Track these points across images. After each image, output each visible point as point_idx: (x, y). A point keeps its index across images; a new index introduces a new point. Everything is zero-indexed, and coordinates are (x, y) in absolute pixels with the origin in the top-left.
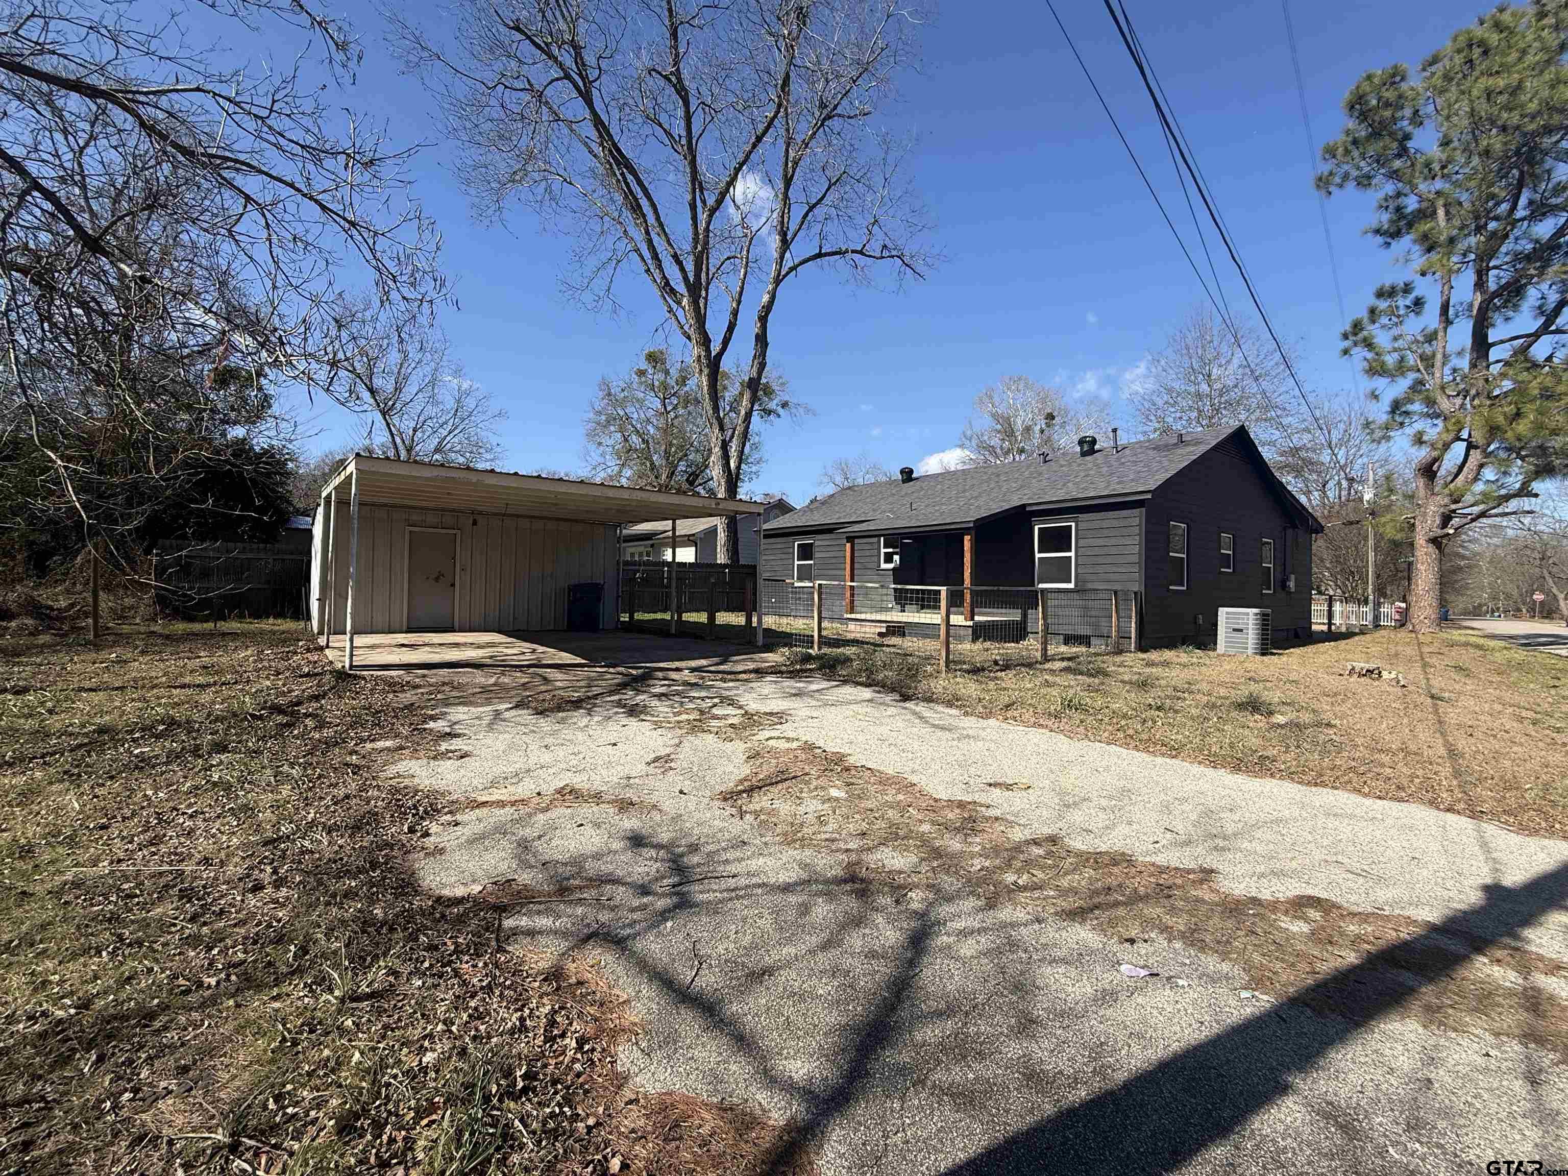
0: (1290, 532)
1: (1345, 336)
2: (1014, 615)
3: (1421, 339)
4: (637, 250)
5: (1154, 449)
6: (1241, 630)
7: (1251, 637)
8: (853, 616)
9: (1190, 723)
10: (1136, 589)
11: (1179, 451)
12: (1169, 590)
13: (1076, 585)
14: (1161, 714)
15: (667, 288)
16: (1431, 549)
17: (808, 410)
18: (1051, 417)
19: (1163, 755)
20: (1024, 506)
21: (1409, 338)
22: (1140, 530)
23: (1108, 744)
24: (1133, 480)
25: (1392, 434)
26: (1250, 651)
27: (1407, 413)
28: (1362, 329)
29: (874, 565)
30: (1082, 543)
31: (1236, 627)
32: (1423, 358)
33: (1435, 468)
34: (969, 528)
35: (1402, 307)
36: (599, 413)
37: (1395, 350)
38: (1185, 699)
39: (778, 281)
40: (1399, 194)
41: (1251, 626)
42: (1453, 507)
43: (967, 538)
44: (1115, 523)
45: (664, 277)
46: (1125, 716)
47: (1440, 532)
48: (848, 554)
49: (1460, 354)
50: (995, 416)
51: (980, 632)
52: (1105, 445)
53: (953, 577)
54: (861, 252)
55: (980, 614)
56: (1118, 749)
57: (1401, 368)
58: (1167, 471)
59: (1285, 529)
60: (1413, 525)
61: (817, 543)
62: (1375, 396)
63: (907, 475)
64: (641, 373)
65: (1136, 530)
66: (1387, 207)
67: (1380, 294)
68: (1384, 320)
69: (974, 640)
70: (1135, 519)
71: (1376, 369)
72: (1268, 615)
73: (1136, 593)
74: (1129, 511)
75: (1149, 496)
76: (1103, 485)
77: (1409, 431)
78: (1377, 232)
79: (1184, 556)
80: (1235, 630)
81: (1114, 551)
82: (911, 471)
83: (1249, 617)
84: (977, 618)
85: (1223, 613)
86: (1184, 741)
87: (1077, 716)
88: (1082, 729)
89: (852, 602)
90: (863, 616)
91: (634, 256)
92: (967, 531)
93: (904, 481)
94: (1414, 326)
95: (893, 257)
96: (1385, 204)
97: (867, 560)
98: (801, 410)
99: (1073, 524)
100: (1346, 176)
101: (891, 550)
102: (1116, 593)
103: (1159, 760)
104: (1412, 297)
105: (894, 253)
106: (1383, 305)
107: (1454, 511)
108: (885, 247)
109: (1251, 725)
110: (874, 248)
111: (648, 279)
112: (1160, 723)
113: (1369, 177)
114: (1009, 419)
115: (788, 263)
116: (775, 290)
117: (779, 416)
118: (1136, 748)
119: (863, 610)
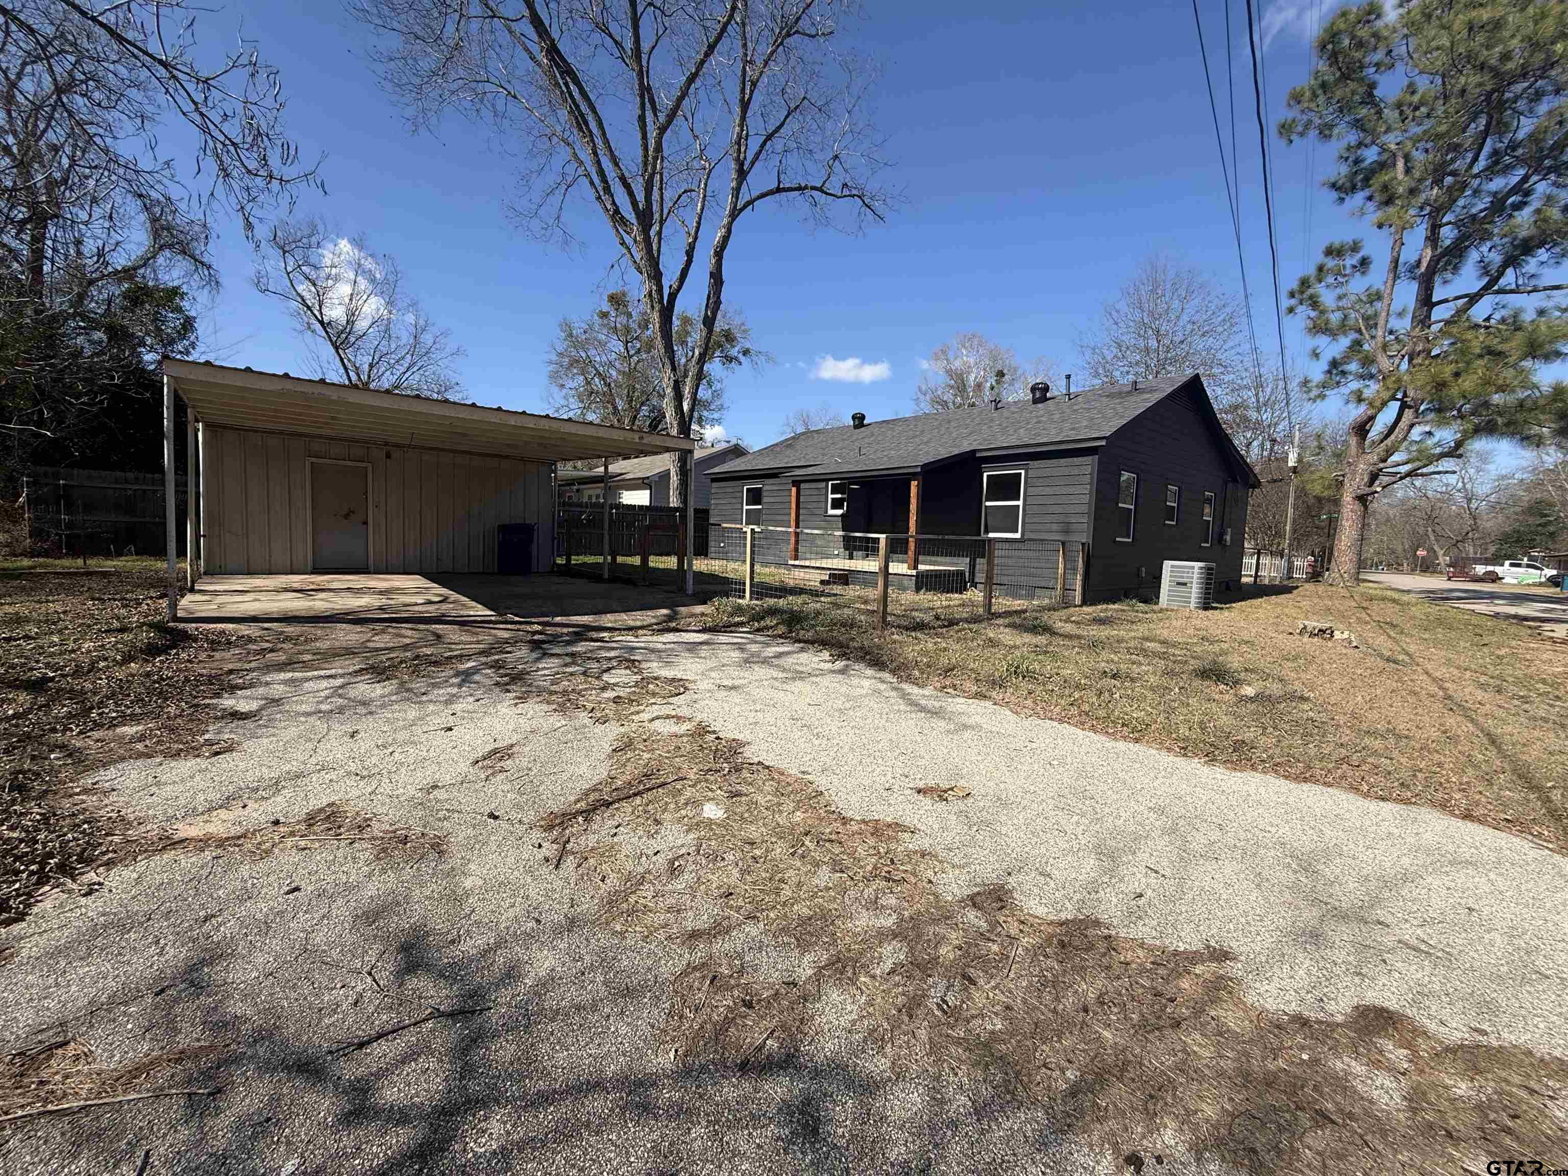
0: (1230, 485)
1: (1292, 295)
2: (961, 564)
3: (1364, 299)
4: (588, 175)
5: (1108, 396)
6: (1185, 584)
7: (1195, 591)
8: (797, 563)
9: (1149, 694)
10: (1084, 541)
11: (1133, 399)
12: (1115, 541)
13: (1023, 534)
14: (1118, 684)
15: (616, 216)
16: (1358, 506)
17: (769, 358)
18: (1001, 374)
19: (1124, 738)
20: (974, 452)
21: (1353, 298)
22: (1092, 478)
23: (1061, 721)
24: (1086, 427)
25: (1327, 393)
26: (1193, 605)
27: (1344, 373)
28: (1309, 287)
29: (822, 512)
30: (1031, 491)
31: (1181, 580)
32: (1366, 319)
33: (1367, 427)
34: (914, 474)
35: (1348, 266)
36: (560, 355)
37: (1339, 309)
38: (1140, 664)
39: (735, 214)
40: (1360, 145)
41: (1195, 581)
42: (1382, 465)
43: (914, 484)
44: (1066, 471)
45: (614, 203)
46: (1078, 687)
47: (1368, 490)
48: (794, 500)
49: (1400, 315)
50: (949, 372)
51: (924, 582)
52: (1056, 393)
53: (896, 524)
54: (820, 189)
55: (923, 563)
56: (1072, 729)
57: (1343, 328)
58: (1122, 417)
59: (1226, 483)
60: (1342, 482)
61: (766, 488)
62: (1316, 355)
63: (859, 420)
64: (604, 315)
65: (1087, 479)
66: (1347, 159)
67: (1330, 252)
68: (1330, 280)
69: (918, 589)
70: (1087, 466)
71: (1320, 328)
72: (1212, 569)
73: (1083, 544)
74: (1080, 459)
75: (1103, 443)
76: (1053, 432)
77: (1345, 390)
78: (1334, 186)
79: (1132, 507)
80: (1178, 584)
81: (1064, 500)
82: (863, 417)
83: (1194, 570)
84: (921, 567)
85: (1168, 566)
86: (1148, 720)
87: (1025, 686)
88: (1029, 702)
89: (796, 550)
90: (807, 563)
91: (586, 181)
92: (914, 476)
93: (856, 427)
94: (1358, 285)
95: (853, 196)
96: (1345, 155)
97: (815, 505)
98: (763, 358)
99: (1023, 472)
100: (1308, 125)
101: (839, 496)
102: (1063, 543)
103: (1121, 745)
104: (1359, 256)
105: (855, 192)
106: (1331, 263)
107: (1381, 470)
108: (845, 185)
109: (1217, 697)
110: (834, 186)
111: (598, 206)
112: (1117, 696)
113: (1330, 127)
114: (961, 375)
115: (744, 197)
116: (730, 224)
117: (740, 363)
118: (1093, 728)
119: (808, 556)
